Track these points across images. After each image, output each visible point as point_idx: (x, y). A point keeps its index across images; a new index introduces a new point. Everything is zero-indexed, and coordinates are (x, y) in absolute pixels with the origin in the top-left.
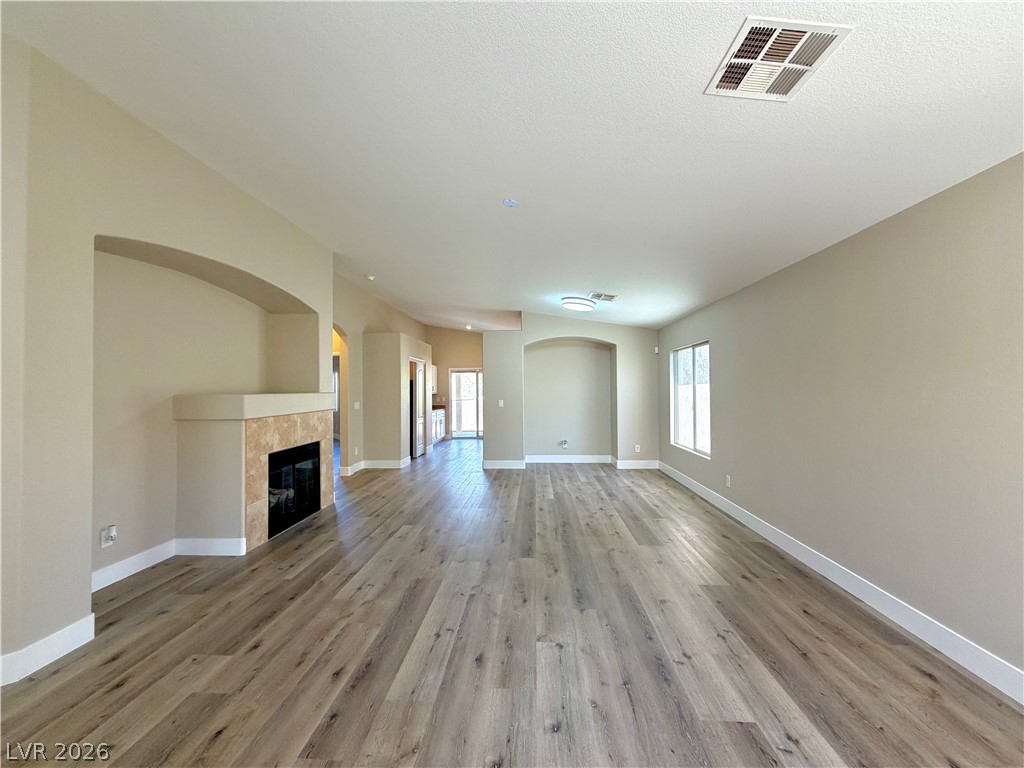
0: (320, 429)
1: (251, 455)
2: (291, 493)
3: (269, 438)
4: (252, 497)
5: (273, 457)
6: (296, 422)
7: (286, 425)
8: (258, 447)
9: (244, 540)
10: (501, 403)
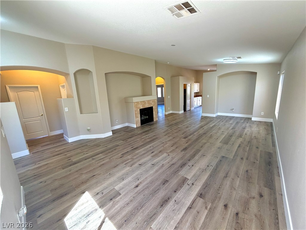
0: (152, 104)
1: (136, 109)
2: (147, 117)
3: (139, 106)
4: (137, 117)
5: (141, 110)
6: (146, 102)
7: (143, 103)
8: (137, 108)
9: (135, 125)
10: (208, 96)
